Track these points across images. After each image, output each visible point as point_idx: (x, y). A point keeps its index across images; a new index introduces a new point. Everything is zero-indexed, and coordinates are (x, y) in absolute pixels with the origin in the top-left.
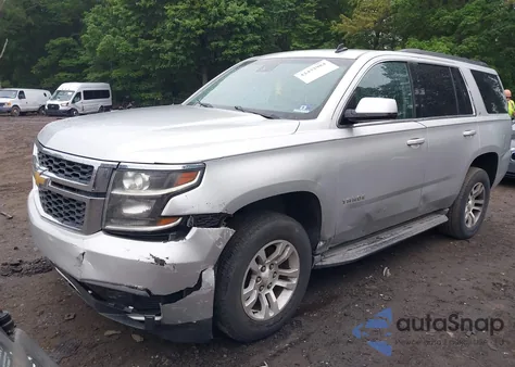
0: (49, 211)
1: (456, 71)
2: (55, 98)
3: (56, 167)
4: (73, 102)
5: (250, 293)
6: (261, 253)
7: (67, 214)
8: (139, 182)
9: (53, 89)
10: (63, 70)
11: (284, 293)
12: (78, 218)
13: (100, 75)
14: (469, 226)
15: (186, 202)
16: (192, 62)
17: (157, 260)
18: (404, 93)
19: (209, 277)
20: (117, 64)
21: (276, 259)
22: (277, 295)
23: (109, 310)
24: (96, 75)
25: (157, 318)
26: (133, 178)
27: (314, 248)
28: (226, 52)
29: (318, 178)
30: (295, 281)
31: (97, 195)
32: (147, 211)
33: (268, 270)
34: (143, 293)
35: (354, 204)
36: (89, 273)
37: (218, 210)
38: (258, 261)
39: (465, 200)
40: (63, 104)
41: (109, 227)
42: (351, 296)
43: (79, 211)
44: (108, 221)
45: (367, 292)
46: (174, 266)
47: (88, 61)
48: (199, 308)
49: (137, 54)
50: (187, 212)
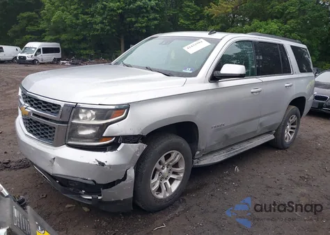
0: (31, 131)
1: (282, 46)
2: (23, 52)
3: (36, 104)
4: (36, 55)
5: (155, 182)
6: (162, 159)
7: (42, 134)
8: (89, 115)
9: (22, 46)
10: (28, 34)
11: (175, 182)
12: (50, 136)
13: (53, 38)
14: (287, 141)
15: (118, 128)
16: (114, 30)
17: (100, 163)
18: (250, 58)
19: (131, 173)
20: (65, 30)
21: (171, 162)
22: (171, 184)
23: (70, 193)
24: (51, 37)
25: (99, 198)
26: (85, 113)
27: (194, 155)
28: (136, 25)
29: (197, 113)
30: (182, 175)
31: (63, 123)
32: (94, 133)
33: (166, 168)
34: (92, 183)
35: (218, 128)
36: (58, 170)
37: (137, 133)
38: (160, 163)
39: (285, 126)
40: (29, 56)
41: (70, 142)
42: (216, 183)
43: (50, 132)
44: (69, 139)
45: (225, 181)
46: (110, 166)
47: (45, 28)
48: (124, 192)
49: (78, 25)
50: (118, 134)
